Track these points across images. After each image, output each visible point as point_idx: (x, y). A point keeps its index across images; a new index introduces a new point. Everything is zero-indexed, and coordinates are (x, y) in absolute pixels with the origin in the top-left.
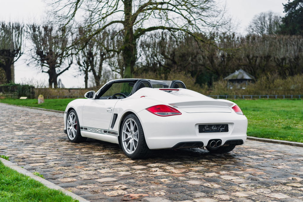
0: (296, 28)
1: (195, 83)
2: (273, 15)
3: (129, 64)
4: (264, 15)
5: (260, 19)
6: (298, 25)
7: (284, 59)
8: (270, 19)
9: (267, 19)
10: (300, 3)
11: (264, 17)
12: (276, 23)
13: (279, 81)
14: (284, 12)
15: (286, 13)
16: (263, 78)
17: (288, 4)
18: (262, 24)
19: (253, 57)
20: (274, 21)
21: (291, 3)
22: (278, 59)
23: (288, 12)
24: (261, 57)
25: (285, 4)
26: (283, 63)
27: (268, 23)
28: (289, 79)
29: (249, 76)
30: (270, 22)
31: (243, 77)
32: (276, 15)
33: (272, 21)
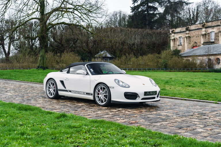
0: (139, 23)
1: (81, 60)
2: (122, 13)
3: (44, 48)
4: (116, 13)
5: (113, 15)
6: (140, 21)
7: (134, 44)
8: (120, 16)
9: (118, 16)
10: (141, 7)
11: (116, 15)
12: (124, 19)
13: (133, 59)
14: (131, 12)
15: (132, 13)
16: (123, 57)
17: (133, 7)
18: (115, 19)
19: (114, 42)
20: (123, 18)
21: (136, 6)
22: (130, 44)
23: (133, 12)
24: (119, 43)
25: (131, 7)
26: (133, 47)
27: (119, 18)
28: (140, 58)
29: (110, 55)
30: (120, 18)
31: (106, 55)
32: (124, 13)
33: (121, 18)
